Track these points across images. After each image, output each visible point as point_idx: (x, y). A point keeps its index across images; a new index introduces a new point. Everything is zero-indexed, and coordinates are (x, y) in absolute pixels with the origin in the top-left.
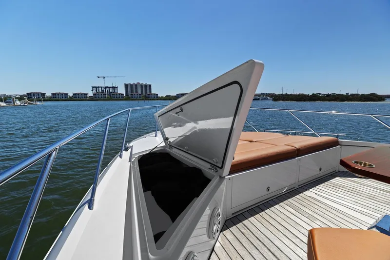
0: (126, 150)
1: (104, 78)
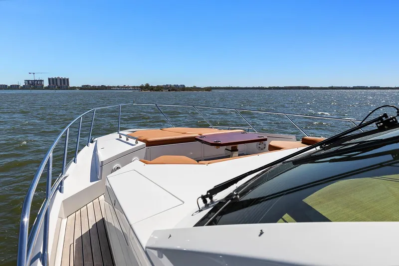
0: (92, 142)
1: (34, 74)
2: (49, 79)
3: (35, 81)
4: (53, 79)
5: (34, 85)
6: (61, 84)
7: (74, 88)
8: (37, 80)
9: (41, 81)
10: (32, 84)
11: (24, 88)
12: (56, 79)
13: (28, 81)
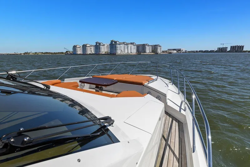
1: (223, 44)
2: (231, 47)
3: (223, 48)
4: (233, 47)
5: (222, 50)
6: (238, 49)
7: (246, 51)
8: (224, 48)
9: (226, 48)
10: (221, 50)
11: (216, 52)
12: (235, 46)
13: (219, 48)
